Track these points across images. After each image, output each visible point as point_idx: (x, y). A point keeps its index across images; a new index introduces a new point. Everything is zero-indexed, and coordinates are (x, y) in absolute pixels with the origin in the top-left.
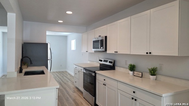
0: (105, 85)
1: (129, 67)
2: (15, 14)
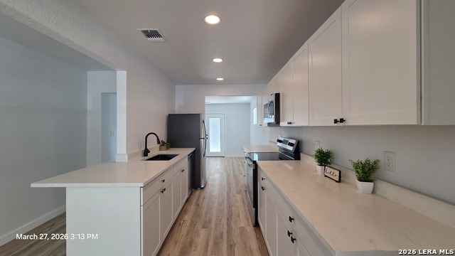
0: (263, 190)
2: (126, 72)
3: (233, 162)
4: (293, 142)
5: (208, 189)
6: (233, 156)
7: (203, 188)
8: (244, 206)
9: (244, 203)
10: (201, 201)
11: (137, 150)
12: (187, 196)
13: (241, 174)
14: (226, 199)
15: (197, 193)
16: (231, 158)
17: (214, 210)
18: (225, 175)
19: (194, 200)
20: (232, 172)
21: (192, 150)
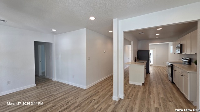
4: (188, 59)
16: (158, 66)
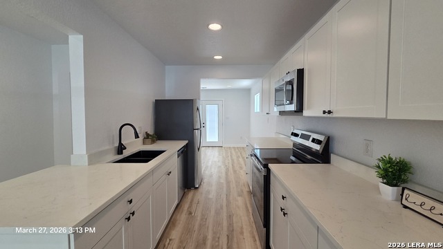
0: (285, 214)
1: (379, 167)
2: (82, 36)
3: (231, 153)
4: (321, 138)
5: (204, 188)
6: (232, 146)
7: (197, 188)
8: (248, 216)
9: (248, 210)
10: (194, 206)
11: (107, 147)
12: (176, 202)
13: (241, 168)
14: (224, 204)
15: (191, 194)
16: (230, 148)
17: (210, 222)
18: (223, 170)
19: (186, 206)
20: (231, 166)
21: (183, 143)
